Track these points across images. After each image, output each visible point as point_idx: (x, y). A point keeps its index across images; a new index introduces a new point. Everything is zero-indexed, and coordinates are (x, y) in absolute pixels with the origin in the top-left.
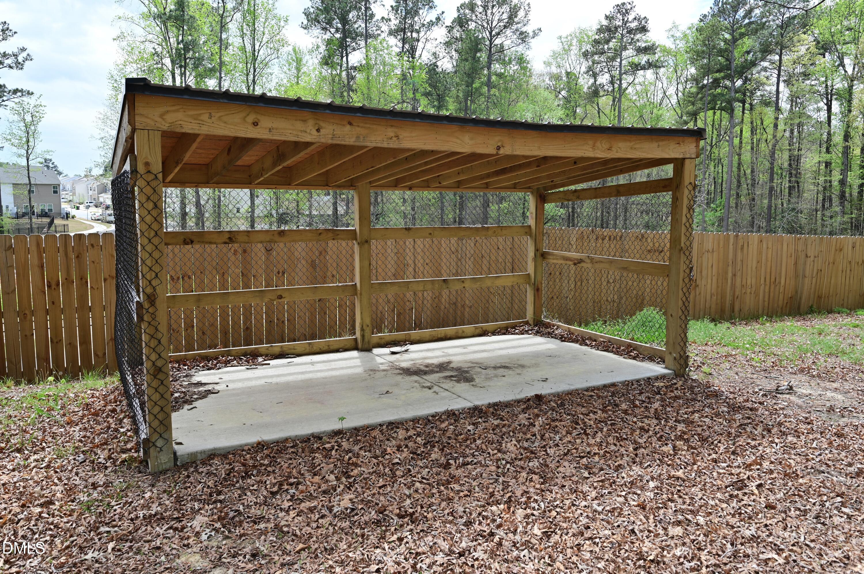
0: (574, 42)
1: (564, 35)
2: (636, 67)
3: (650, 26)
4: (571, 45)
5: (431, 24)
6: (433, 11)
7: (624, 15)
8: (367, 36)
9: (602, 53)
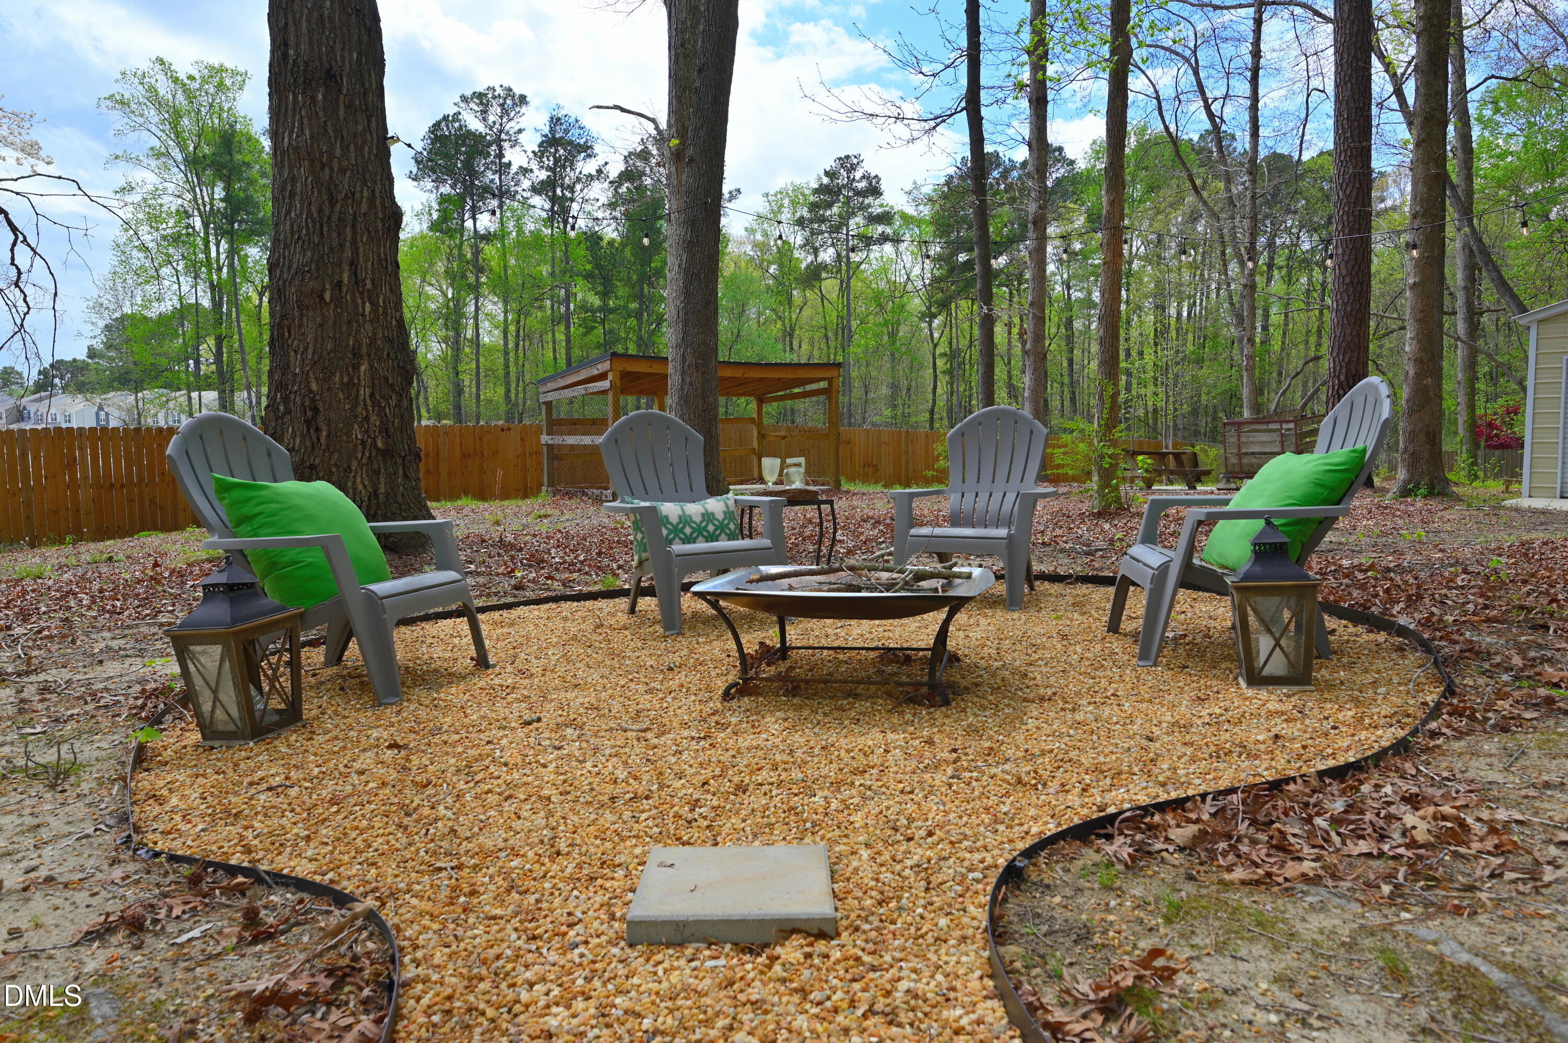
0: (786, 202)
1: (772, 192)
2: (868, 241)
3: (884, 186)
4: (782, 206)
5: (590, 177)
6: (593, 160)
7: (849, 172)
8: (502, 194)
9: (823, 220)
